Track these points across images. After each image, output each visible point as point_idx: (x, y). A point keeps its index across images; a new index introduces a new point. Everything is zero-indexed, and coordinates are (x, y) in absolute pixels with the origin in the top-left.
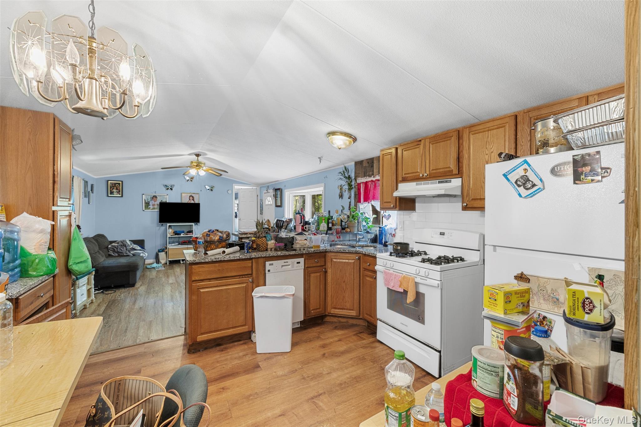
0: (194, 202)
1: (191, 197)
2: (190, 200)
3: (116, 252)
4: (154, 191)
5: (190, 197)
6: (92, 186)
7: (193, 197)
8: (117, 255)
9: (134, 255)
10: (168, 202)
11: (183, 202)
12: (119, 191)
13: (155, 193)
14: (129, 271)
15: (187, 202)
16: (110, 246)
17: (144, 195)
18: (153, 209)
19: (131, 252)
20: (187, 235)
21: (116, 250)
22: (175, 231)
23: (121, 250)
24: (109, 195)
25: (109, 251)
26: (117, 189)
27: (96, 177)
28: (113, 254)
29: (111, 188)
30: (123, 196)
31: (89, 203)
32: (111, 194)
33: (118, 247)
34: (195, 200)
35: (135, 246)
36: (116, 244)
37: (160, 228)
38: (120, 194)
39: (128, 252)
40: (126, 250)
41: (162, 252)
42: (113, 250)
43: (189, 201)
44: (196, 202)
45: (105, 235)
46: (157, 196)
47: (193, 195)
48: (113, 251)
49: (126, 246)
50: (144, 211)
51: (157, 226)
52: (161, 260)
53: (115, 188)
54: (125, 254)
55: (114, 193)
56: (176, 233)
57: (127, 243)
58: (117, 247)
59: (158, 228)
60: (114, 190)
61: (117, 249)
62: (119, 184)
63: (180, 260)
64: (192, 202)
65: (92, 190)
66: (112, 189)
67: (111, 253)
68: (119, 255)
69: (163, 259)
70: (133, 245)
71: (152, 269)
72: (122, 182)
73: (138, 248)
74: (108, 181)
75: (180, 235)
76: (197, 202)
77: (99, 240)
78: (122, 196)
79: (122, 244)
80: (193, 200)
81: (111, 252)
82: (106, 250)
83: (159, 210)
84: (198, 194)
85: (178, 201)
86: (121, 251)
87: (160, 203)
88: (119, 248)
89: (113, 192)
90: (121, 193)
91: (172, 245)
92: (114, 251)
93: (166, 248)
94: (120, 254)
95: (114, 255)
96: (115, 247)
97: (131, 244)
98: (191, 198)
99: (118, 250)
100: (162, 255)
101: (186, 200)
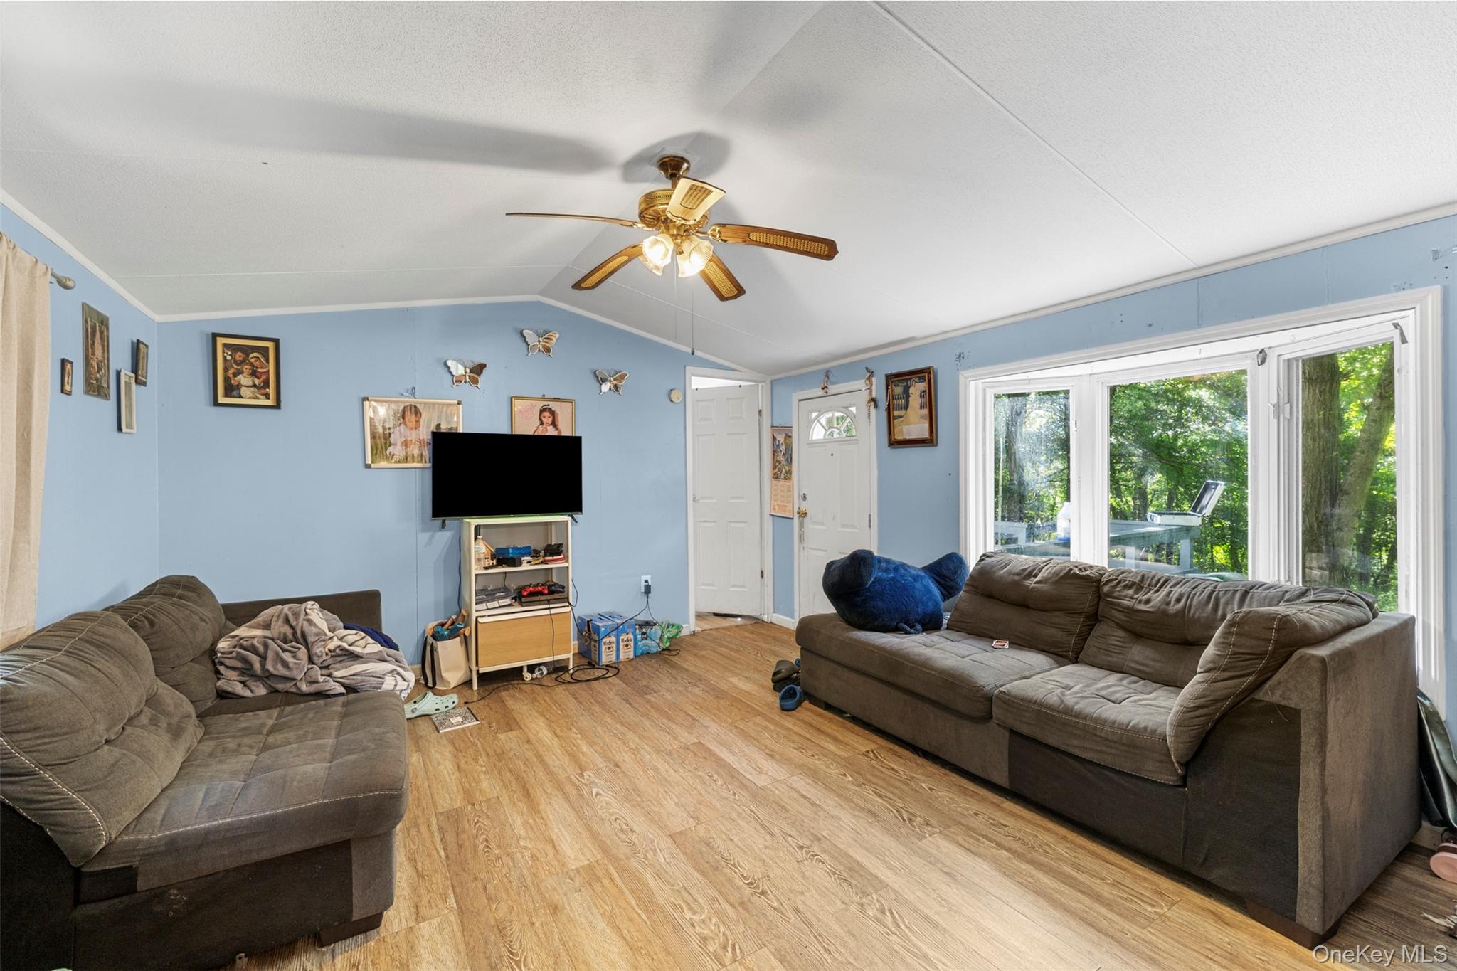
0: (555, 433)
1: (546, 414)
2: (542, 423)
3: (254, 676)
4: (410, 387)
5: (541, 412)
6: (137, 350)
7: (553, 413)
8: (261, 691)
9: (351, 689)
10: (461, 431)
11: (517, 431)
12: (266, 384)
13: (413, 392)
14: (345, 845)
15: (531, 433)
16: (223, 645)
17: (366, 403)
18: (406, 460)
19: (337, 674)
20: (545, 562)
21: (257, 666)
22: (498, 550)
23: (285, 664)
24: (221, 400)
25: (217, 672)
26: (254, 374)
27: (158, 318)
28: (239, 689)
29: (226, 370)
30: (282, 405)
31: (120, 429)
32: (227, 395)
33: (266, 646)
34: (560, 426)
35: (353, 636)
36: (258, 632)
37: (431, 539)
38: (268, 398)
39: (317, 673)
40: (311, 661)
41: (449, 637)
42: (239, 665)
43: (541, 428)
44: (563, 434)
45: (201, 579)
46: (420, 408)
47: (553, 405)
48: (242, 672)
49: (311, 639)
50: (368, 466)
51: (424, 530)
52: (447, 670)
53: (246, 368)
54: (304, 688)
55: (244, 391)
56: (503, 558)
57: (310, 621)
58: (261, 649)
59: (427, 535)
60: (244, 380)
61: (263, 658)
62: (264, 351)
63: (521, 669)
64: (551, 431)
65: (135, 369)
66: (235, 375)
67: (232, 682)
68: (277, 691)
69: (454, 668)
70: (343, 632)
71: (420, 721)
72: (276, 342)
73: (367, 650)
74: (215, 336)
75: (520, 565)
76: (566, 432)
77: (162, 620)
78: (278, 406)
79: (287, 629)
80: (554, 424)
81: (233, 675)
82: (203, 669)
83: (429, 465)
84: (571, 401)
85: (500, 427)
86: (282, 671)
87: (434, 434)
88: (270, 655)
89: (239, 386)
90: (271, 391)
91: (491, 605)
92: (246, 671)
93: (466, 620)
94: (280, 686)
95: (247, 693)
96: (253, 650)
97: (332, 630)
98: (547, 418)
99: (270, 667)
100: (450, 653)
101: (528, 425)
